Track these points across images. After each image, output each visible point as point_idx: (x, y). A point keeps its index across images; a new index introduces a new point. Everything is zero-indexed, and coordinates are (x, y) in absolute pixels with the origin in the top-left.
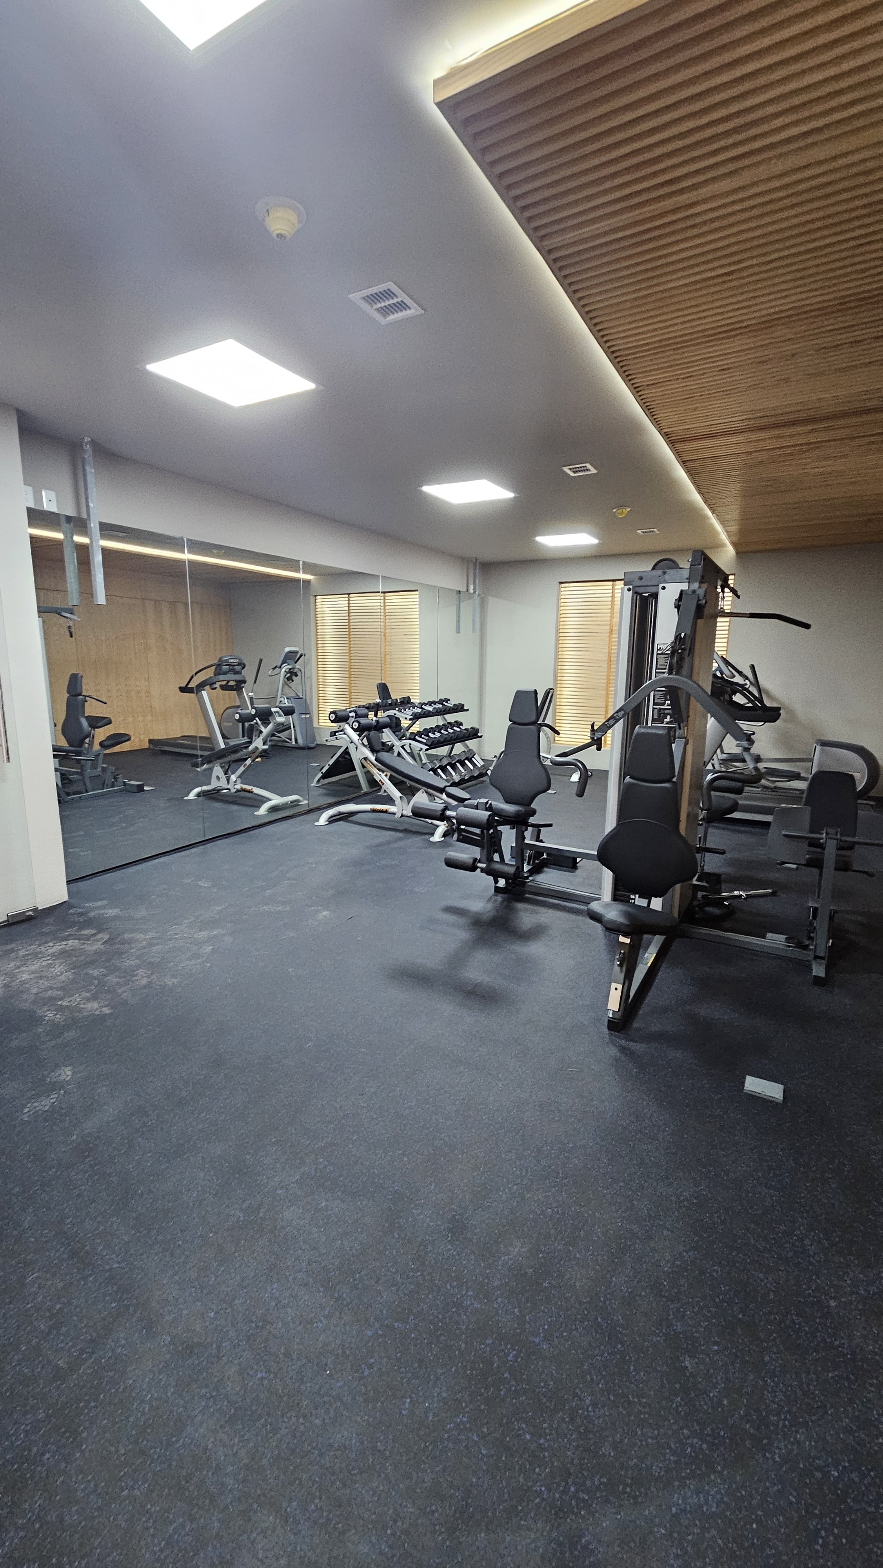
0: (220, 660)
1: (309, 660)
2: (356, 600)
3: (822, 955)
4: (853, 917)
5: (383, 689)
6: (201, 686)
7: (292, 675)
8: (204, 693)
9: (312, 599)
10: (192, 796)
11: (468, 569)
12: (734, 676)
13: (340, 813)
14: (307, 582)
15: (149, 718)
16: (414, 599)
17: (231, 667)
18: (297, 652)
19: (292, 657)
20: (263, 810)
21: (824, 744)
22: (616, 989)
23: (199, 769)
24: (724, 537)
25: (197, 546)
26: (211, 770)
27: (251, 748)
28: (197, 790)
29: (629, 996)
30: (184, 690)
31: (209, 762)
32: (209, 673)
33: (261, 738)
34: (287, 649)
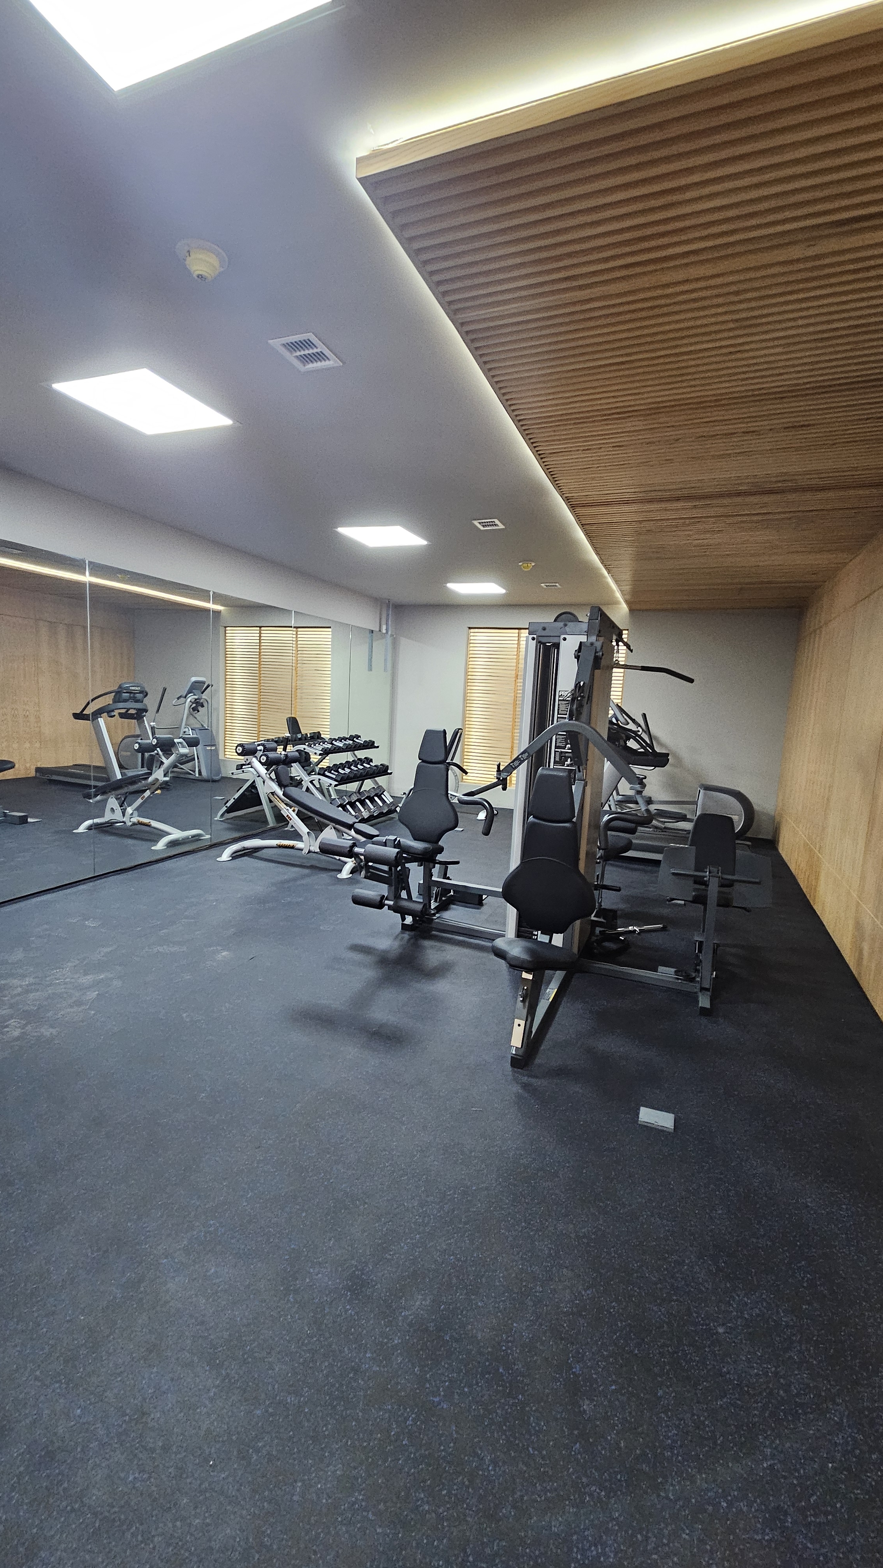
0: (120, 687)
1: (217, 691)
2: (267, 633)
3: (707, 986)
4: (733, 950)
5: (293, 724)
6: (98, 713)
7: (197, 705)
8: (101, 721)
9: (222, 630)
10: (82, 829)
11: (381, 611)
12: (628, 723)
13: (245, 849)
14: (217, 613)
15: (37, 745)
16: (327, 634)
17: (132, 695)
18: (204, 683)
19: (199, 687)
20: (161, 845)
21: (708, 788)
22: (519, 1025)
23: (91, 801)
24: (618, 595)
25: (98, 569)
26: (105, 801)
27: (150, 779)
28: (88, 823)
29: (532, 1032)
30: (78, 716)
31: (103, 793)
32: (108, 700)
33: (162, 769)
34: (194, 679)
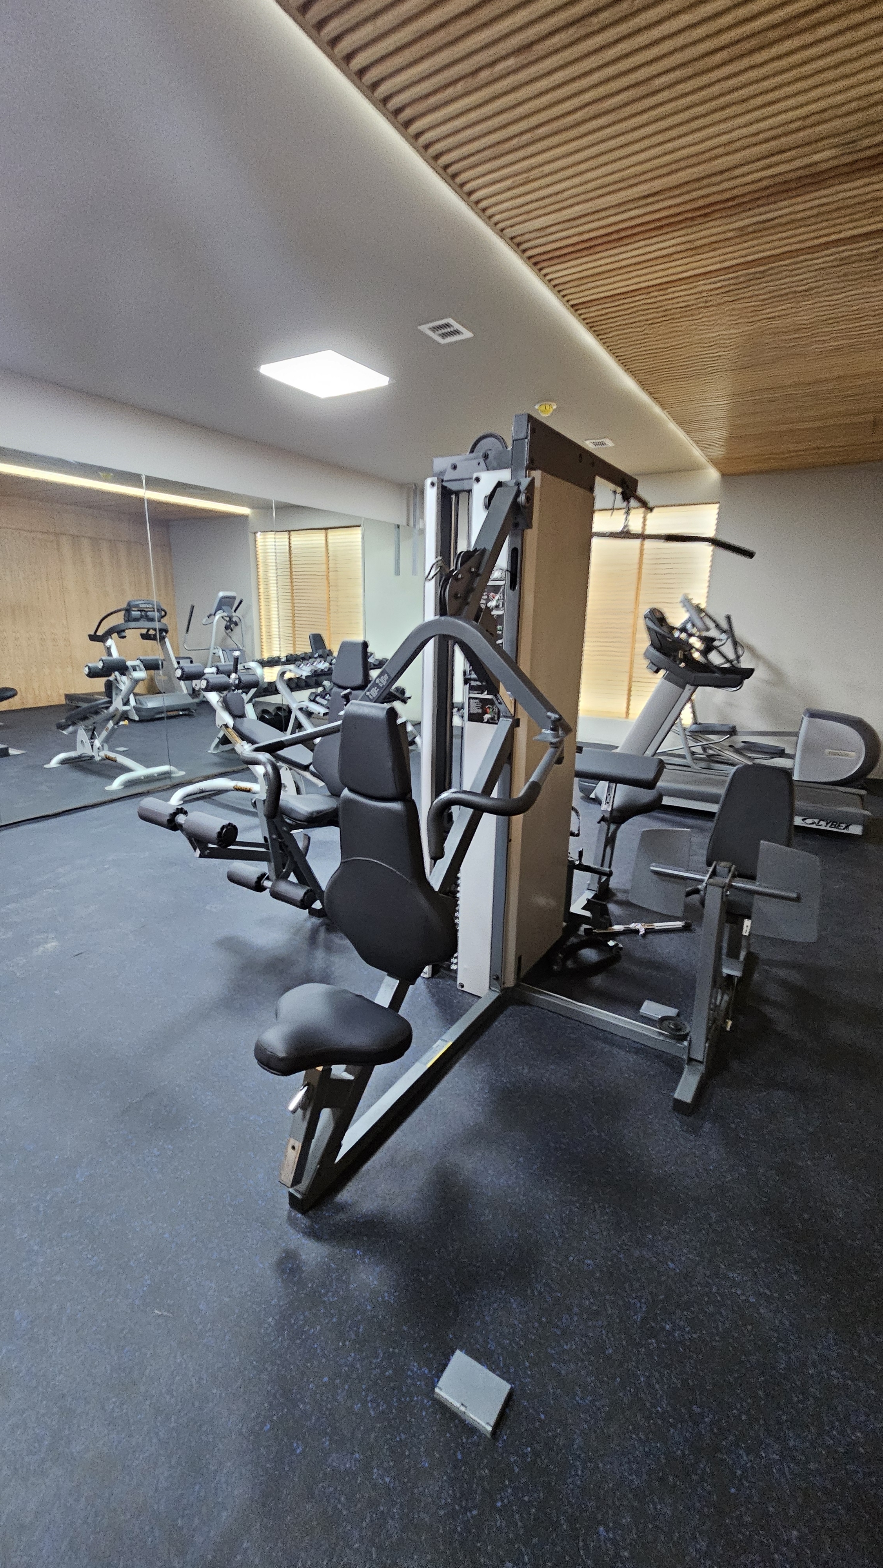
0: (129, 604)
2: (298, 539)
3: (700, 1058)
5: (317, 641)
6: (109, 633)
7: (230, 625)
8: (110, 642)
9: (251, 536)
10: (54, 763)
11: (408, 497)
14: (245, 517)
16: (356, 535)
17: (143, 614)
18: (234, 598)
19: (226, 603)
20: (117, 784)
21: (814, 715)
22: (293, 1148)
23: (64, 732)
28: (62, 756)
30: (94, 638)
34: (221, 594)
